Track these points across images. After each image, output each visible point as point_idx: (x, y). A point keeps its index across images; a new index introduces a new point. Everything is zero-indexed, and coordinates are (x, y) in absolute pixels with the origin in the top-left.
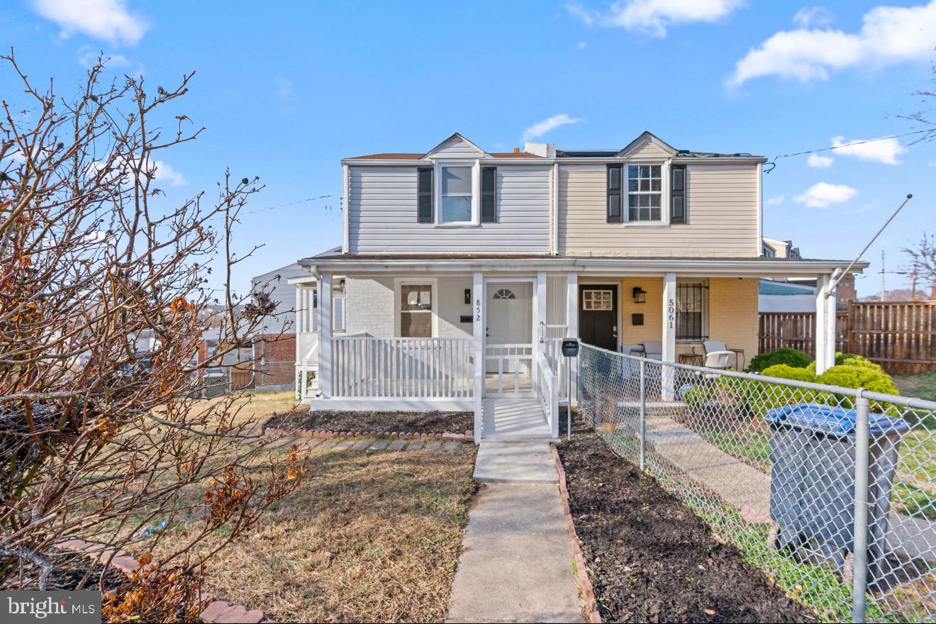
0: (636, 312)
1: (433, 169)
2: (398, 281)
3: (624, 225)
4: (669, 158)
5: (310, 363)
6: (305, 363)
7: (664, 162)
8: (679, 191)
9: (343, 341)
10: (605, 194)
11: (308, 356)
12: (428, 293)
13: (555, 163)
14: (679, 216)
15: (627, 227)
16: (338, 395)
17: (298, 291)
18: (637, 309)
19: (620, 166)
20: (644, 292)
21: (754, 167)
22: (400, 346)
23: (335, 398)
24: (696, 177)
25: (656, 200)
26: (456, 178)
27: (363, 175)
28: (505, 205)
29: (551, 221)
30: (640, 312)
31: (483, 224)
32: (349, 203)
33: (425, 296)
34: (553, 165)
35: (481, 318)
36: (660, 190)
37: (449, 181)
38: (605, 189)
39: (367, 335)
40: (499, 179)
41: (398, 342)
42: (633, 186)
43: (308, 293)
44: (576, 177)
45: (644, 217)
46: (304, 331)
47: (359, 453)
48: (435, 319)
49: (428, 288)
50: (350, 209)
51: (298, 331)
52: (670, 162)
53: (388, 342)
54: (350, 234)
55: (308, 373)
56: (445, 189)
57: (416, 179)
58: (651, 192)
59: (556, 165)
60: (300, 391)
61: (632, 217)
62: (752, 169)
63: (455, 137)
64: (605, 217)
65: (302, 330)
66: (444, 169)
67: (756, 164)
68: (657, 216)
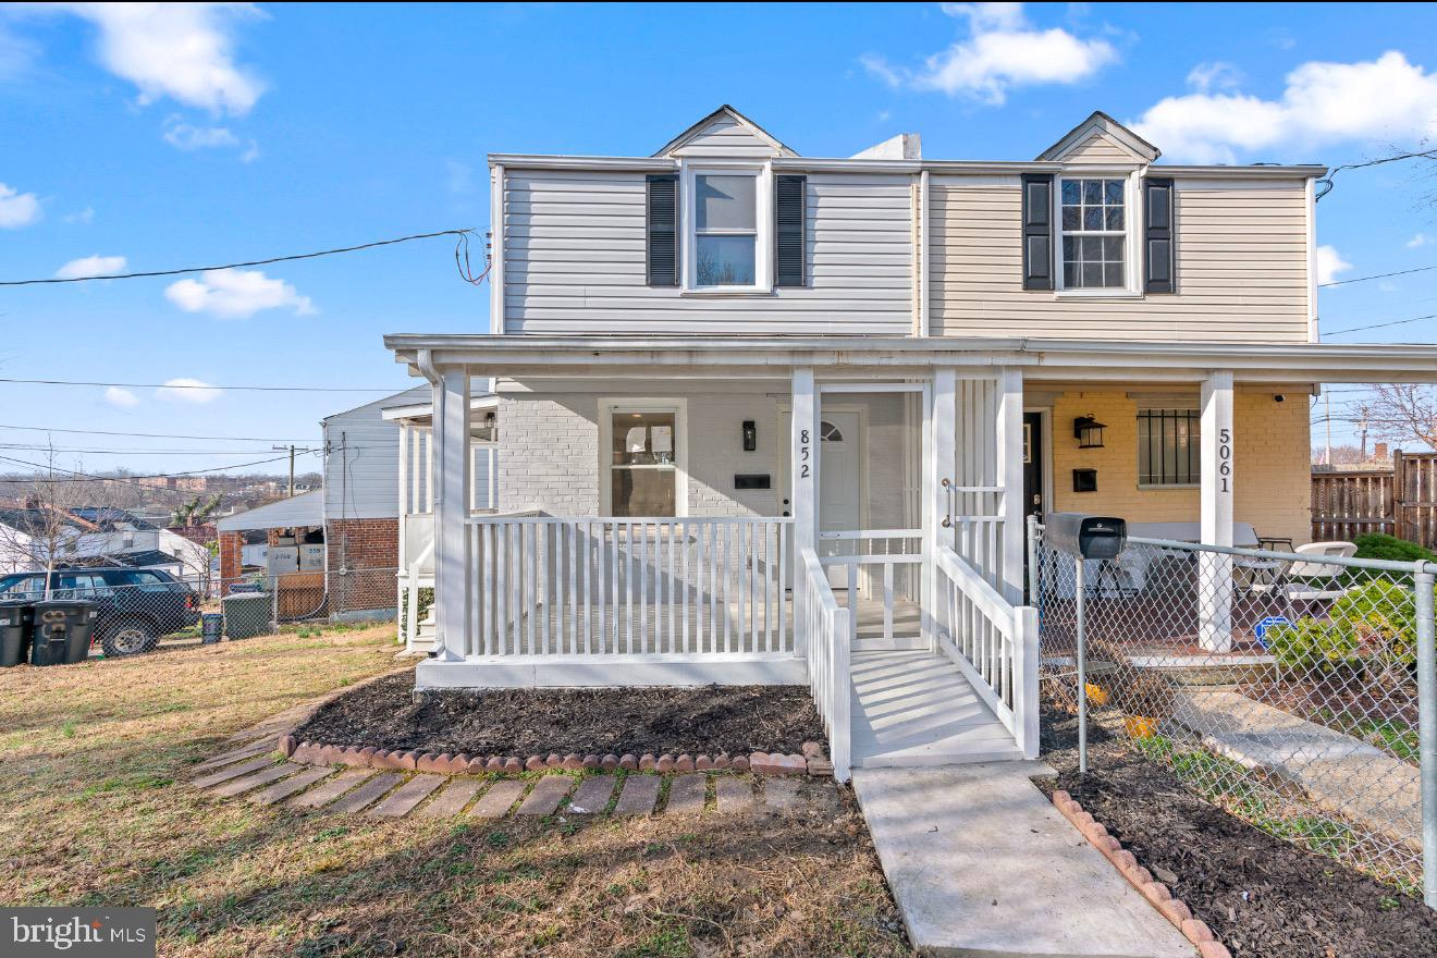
0: (1079, 466)
1: (678, 178)
2: (606, 405)
3: (1057, 294)
4: (1142, 165)
5: (423, 573)
6: (414, 572)
7: (1130, 174)
8: (1159, 230)
9: (493, 526)
10: (1019, 234)
11: (420, 561)
12: (668, 429)
13: (923, 169)
14: (1160, 279)
15: (1061, 300)
16: (482, 652)
17: (403, 434)
18: (1084, 461)
19: (1047, 178)
20: (1101, 426)
21: (1300, 185)
22: (612, 536)
23: (474, 660)
24: (1190, 205)
25: (1116, 247)
26: (723, 196)
27: (533, 186)
28: (821, 253)
29: (914, 286)
30: (1087, 466)
31: (778, 291)
32: (506, 245)
33: (661, 437)
34: (919, 174)
35: (811, 471)
36: (1121, 227)
37: (710, 202)
38: (1019, 225)
39: (541, 514)
40: (810, 201)
41: (607, 528)
42: (1071, 219)
43: (423, 441)
44: (962, 201)
45: (1093, 280)
46: (416, 511)
47: (544, 823)
48: (683, 480)
49: (668, 420)
50: (507, 258)
51: (403, 509)
52: (1144, 172)
53: (584, 528)
54: (506, 307)
55: (421, 591)
56: (701, 219)
57: (643, 198)
58: (1105, 232)
59: (924, 175)
60: (405, 627)
61: (1070, 282)
62: (1296, 189)
63: (722, 113)
64: (1020, 279)
65: (410, 510)
66: (700, 179)
67: (1304, 180)
68: (1117, 278)
